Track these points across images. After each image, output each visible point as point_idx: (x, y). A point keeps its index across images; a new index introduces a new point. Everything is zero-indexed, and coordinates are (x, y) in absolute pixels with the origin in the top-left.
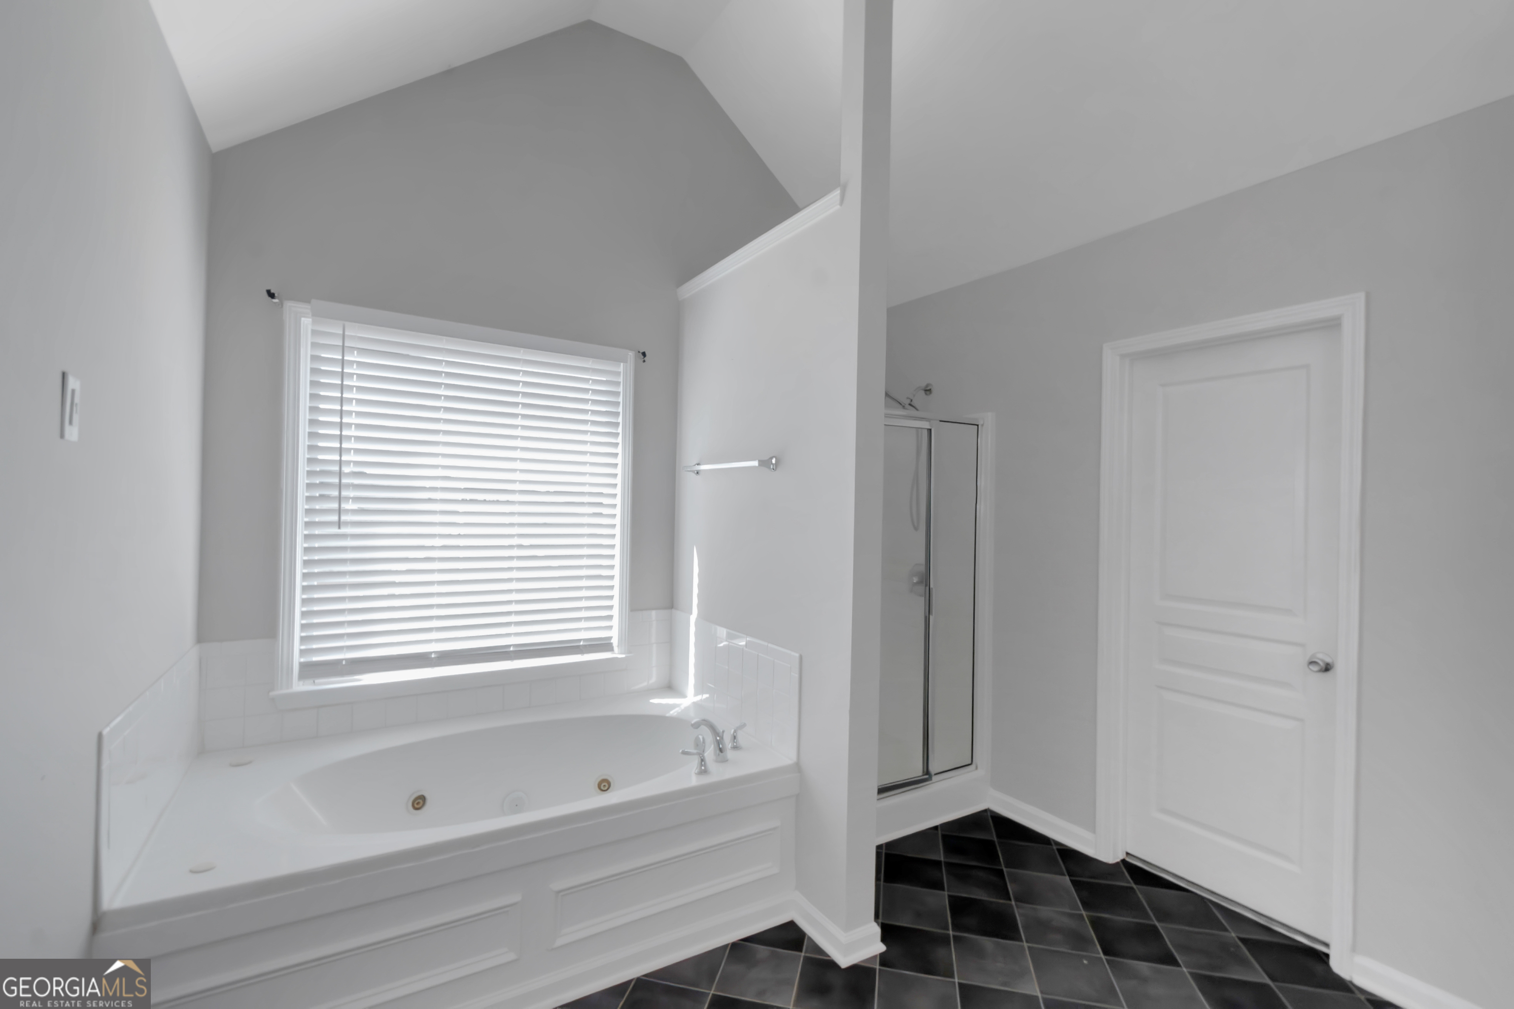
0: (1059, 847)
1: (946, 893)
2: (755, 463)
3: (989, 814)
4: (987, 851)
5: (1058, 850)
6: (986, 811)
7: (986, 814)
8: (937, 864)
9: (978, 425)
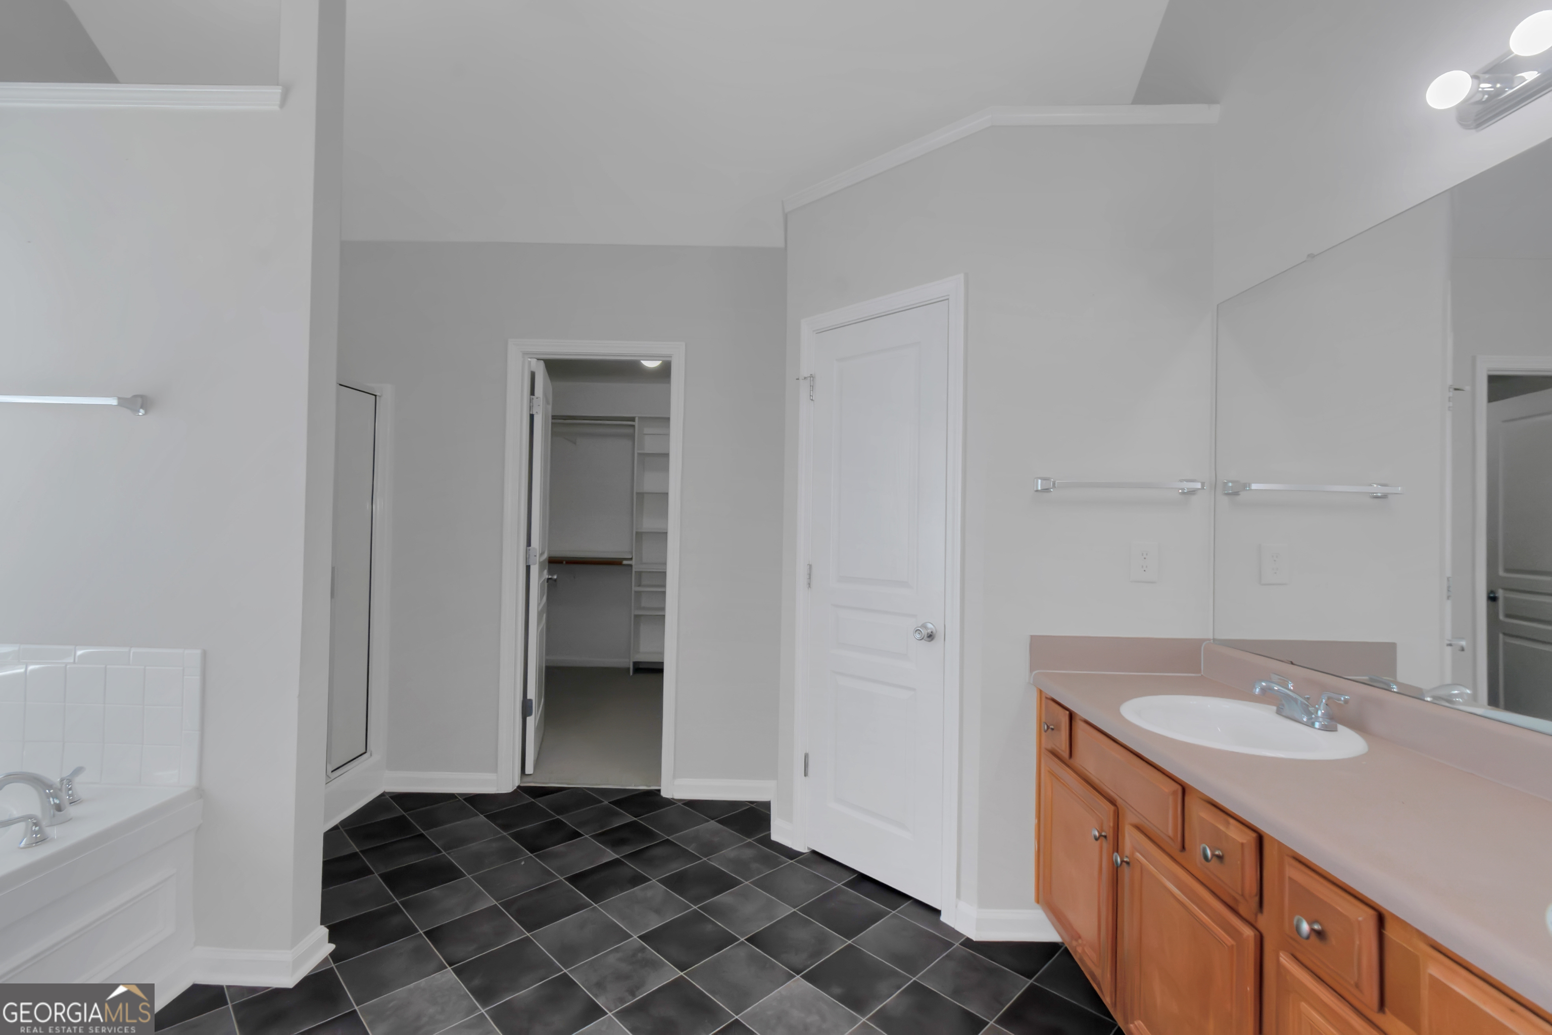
0: (464, 797)
1: (376, 874)
2: (113, 402)
3: (387, 797)
4: (400, 825)
5: (465, 799)
6: (383, 795)
7: (383, 797)
8: (354, 855)
9: (376, 396)
